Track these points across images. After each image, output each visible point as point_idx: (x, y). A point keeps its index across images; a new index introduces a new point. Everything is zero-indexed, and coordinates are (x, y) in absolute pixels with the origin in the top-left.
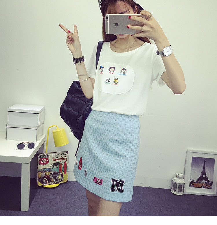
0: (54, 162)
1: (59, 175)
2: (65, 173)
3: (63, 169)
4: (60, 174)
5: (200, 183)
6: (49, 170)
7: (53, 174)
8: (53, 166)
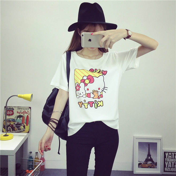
0: (18, 115)
1: (21, 126)
2: (27, 125)
3: (25, 121)
4: (23, 125)
5: (146, 163)
6: (14, 120)
7: (16, 125)
8: (17, 118)
